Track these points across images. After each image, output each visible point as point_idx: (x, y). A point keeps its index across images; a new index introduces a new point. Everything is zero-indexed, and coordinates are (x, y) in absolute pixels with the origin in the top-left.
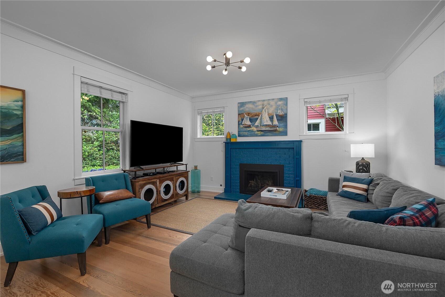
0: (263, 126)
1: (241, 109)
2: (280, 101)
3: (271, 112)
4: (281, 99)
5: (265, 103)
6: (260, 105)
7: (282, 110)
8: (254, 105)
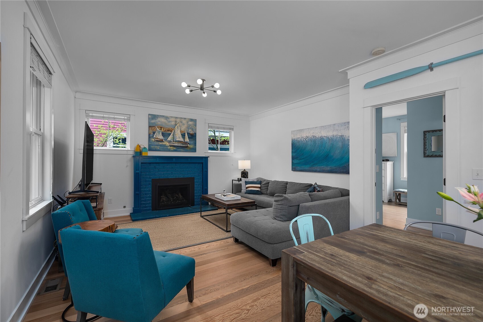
0: (176, 141)
1: (153, 121)
2: (191, 121)
3: (183, 129)
5: (178, 120)
6: (173, 121)
7: (192, 129)
8: (167, 120)
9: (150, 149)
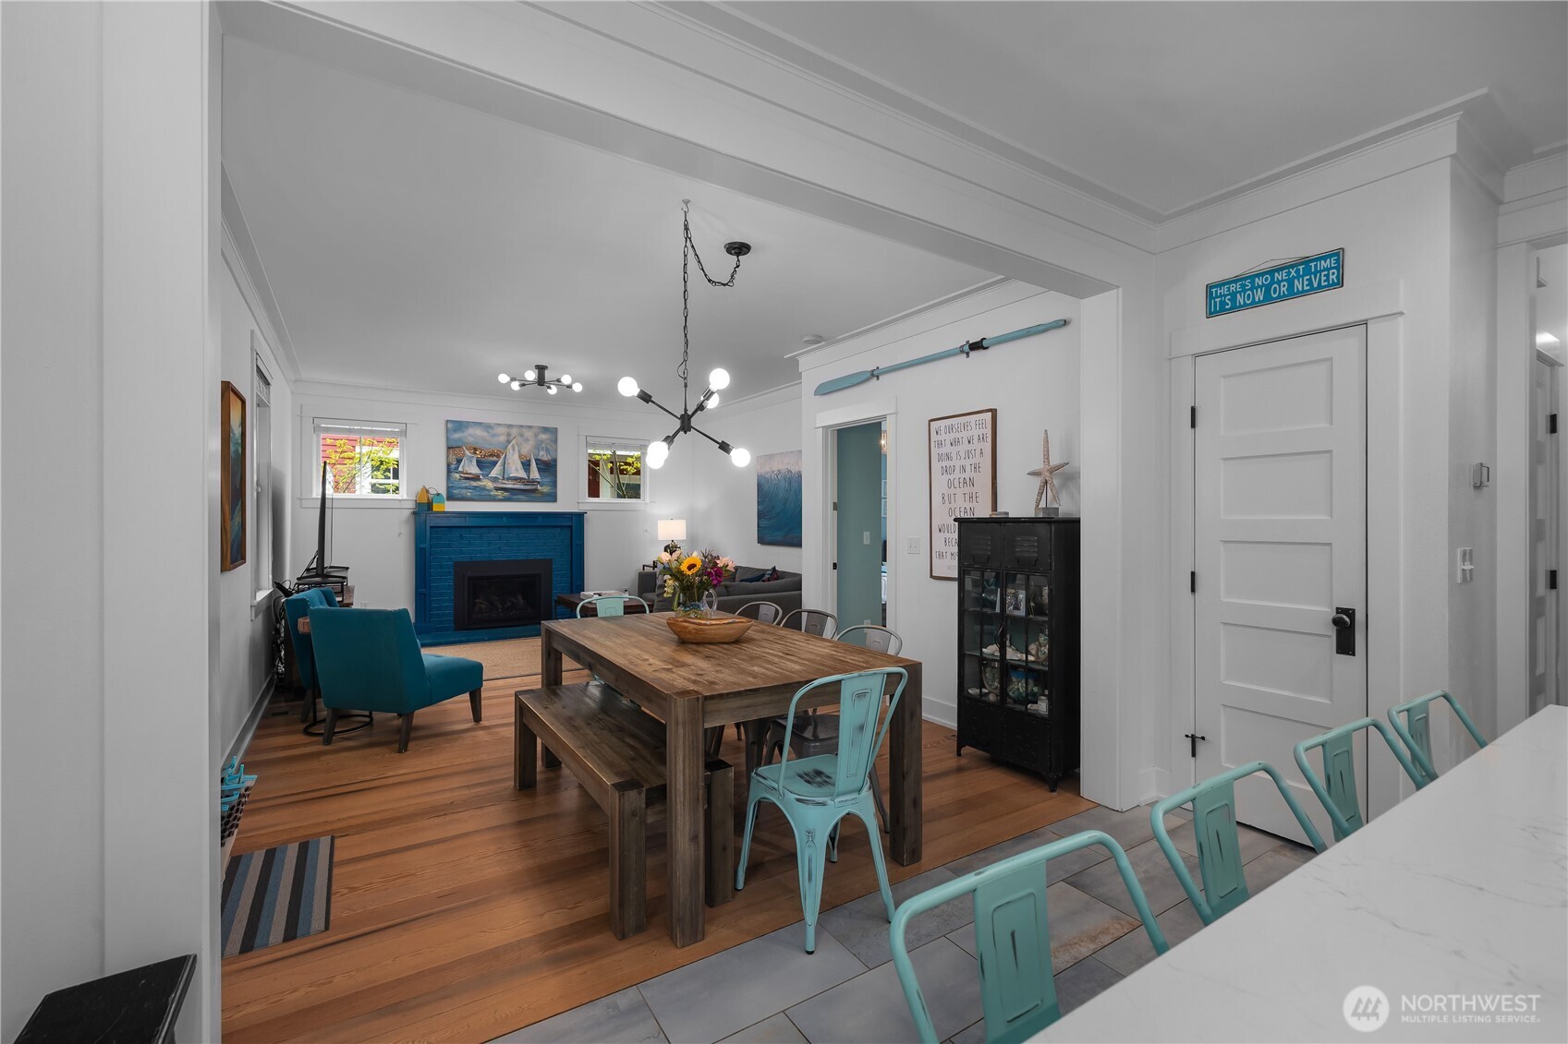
0: (509, 479)
1: (457, 436)
2: (543, 433)
3: (525, 451)
4: (545, 430)
5: (514, 432)
6: (502, 434)
7: (547, 450)
8: (488, 432)
9: (451, 497)
